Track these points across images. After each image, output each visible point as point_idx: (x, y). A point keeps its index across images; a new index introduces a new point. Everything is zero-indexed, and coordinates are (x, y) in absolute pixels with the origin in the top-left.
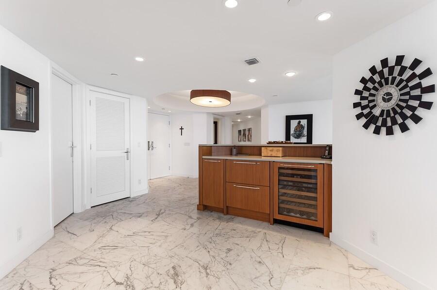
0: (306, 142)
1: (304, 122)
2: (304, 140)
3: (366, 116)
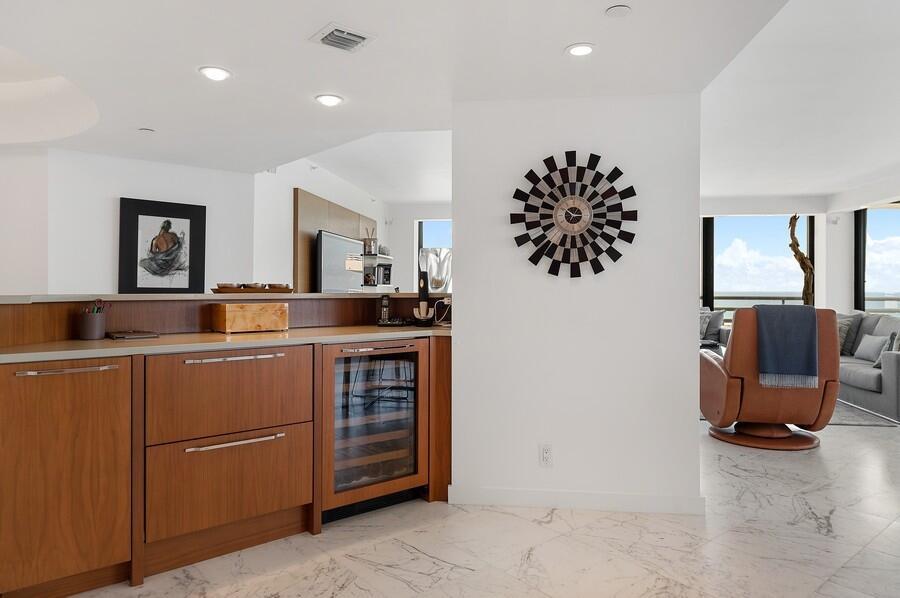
0: (187, 286)
1: (181, 227)
2: (181, 279)
3: (536, 242)
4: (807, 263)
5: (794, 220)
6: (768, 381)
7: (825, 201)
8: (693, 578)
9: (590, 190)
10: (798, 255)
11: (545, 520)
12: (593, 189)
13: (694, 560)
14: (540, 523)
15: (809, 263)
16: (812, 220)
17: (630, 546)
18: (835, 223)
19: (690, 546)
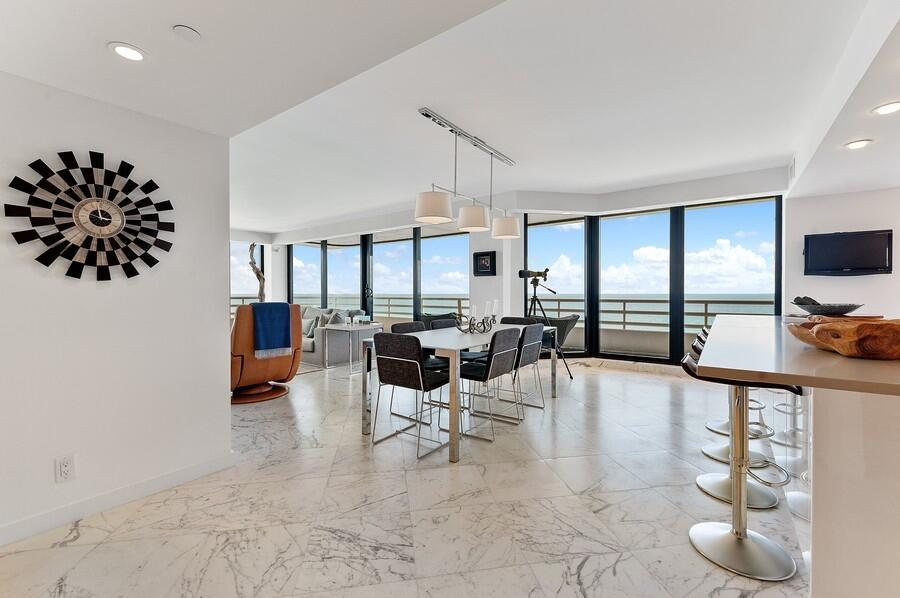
3: (47, 240)
4: (260, 274)
5: (253, 246)
6: (260, 354)
7: (271, 237)
8: (246, 520)
9: (121, 196)
10: (254, 268)
11: (71, 537)
12: (125, 196)
13: (241, 505)
14: (63, 544)
15: (261, 274)
16: (262, 247)
17: (182, 520)
18: (277, 251)
19: (233, 495)
